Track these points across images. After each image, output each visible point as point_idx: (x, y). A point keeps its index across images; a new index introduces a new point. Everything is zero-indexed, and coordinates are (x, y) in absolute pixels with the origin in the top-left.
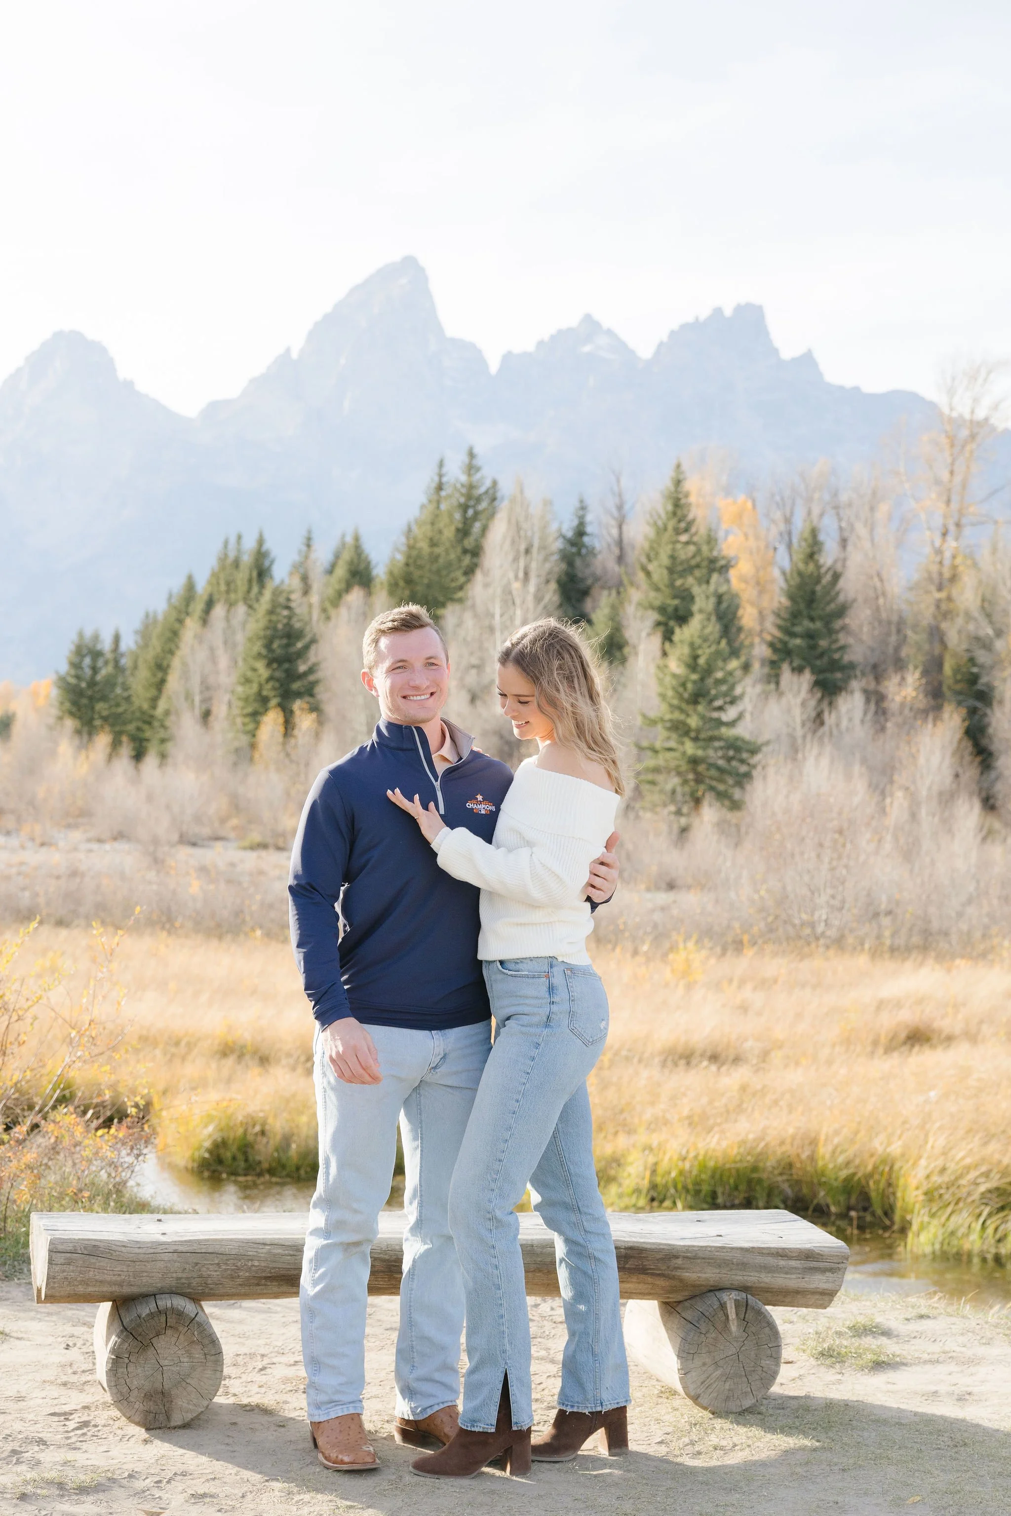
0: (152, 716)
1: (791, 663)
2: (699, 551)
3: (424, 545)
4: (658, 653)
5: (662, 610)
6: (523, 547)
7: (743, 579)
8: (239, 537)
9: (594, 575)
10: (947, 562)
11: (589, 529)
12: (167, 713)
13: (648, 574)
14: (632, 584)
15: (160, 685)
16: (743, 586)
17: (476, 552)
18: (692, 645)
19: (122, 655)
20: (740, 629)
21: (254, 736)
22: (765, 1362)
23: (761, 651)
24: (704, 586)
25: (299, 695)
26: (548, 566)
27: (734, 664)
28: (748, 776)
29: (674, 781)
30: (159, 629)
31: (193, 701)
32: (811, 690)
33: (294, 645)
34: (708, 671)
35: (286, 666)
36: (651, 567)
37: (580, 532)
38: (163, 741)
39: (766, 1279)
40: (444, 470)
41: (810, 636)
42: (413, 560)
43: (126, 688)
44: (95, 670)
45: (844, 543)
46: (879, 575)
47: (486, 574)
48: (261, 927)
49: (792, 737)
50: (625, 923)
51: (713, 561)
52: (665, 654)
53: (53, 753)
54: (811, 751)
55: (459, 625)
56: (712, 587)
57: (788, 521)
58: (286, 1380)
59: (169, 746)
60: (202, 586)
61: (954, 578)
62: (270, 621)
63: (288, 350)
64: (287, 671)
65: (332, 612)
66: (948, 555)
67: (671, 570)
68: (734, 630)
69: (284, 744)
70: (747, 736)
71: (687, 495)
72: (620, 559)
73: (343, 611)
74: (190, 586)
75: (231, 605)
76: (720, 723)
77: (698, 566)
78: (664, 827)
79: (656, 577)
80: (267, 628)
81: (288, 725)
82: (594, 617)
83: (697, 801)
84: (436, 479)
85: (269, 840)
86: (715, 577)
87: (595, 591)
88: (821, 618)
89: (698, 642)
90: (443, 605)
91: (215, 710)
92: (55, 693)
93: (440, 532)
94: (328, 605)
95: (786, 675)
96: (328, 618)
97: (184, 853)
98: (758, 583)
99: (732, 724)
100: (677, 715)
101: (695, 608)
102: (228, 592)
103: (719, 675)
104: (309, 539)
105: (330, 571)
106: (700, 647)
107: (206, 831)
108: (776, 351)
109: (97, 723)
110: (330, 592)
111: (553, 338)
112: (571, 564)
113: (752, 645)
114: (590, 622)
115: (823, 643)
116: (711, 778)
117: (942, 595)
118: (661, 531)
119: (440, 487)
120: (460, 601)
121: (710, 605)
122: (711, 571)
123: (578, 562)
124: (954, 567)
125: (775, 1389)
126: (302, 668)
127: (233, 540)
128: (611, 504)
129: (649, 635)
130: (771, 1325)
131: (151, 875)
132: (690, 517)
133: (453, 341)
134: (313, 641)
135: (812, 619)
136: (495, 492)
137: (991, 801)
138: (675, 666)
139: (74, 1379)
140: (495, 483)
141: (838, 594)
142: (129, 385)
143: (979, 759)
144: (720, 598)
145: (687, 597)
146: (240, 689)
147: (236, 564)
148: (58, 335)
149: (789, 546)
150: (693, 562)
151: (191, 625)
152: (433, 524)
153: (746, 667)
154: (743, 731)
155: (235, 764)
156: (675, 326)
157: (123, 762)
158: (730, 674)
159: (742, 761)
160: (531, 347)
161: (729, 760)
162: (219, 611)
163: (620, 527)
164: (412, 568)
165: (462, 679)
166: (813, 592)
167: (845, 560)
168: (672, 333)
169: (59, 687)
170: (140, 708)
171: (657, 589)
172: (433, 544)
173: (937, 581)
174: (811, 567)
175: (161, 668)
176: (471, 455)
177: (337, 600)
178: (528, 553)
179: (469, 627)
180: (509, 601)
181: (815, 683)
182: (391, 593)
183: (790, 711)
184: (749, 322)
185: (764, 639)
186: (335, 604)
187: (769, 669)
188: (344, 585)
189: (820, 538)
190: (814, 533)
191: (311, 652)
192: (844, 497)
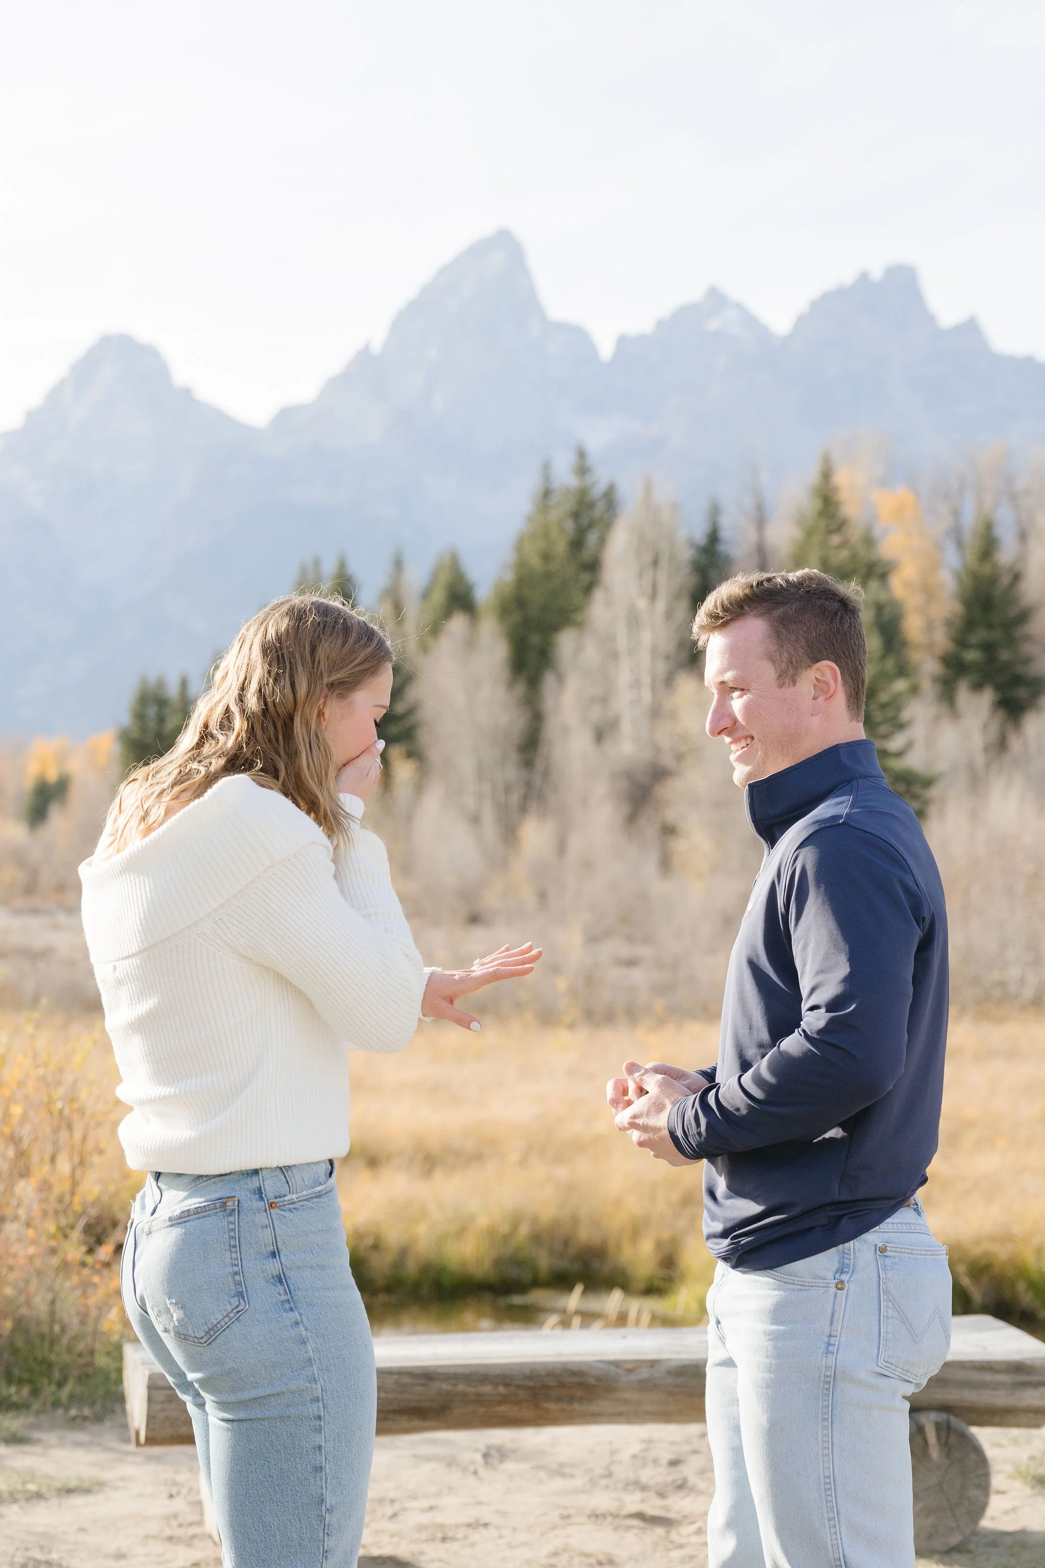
1: (969, 678)
2: (855, 554)
3: (536, 562)
6: (649, 558)
7: (907, 584)
8: (318, 562)
11: (725, 535)
16: (908, 592)
17: (593, 567)
20: (905, 643)
22: (974, 1493)
23: (931, 666)
25: (399, 740)
26: (679, 580)
27: (900, 685)
32: (992, 710)
37: (714, 538)
39: (971, 1397)
40: (551, 474)
41: (987, 648)
42: (524, 578)
44: (161, 719)
45: (1023, 536)
47: (608, 593)
49: (971, 767)
51: (871, 566)
54: (994, 785)
55: (579, 649)
56: (871, 596)
57: (956, 514)
58: (421, 1528)
63: (367, 344)
65: (432, 643)
68: (899, 644)
70: (920, 768)
71: (837, 490)
73: (444, 641)
76: (891, 755)
77: (853, 572)
84: (545, 483)
86: (874, 584)
88: (997, 626)
90: (561, 630)
92: (117, 748)
93: (552, 544)
95: (963, 694)
96: (428, 651)
98: (925, 588)
99: (899, 754)
103: (886, 697)
105: (426, 596)
108: (931, 319)
110: (428, 617)
111: (673, 313)
112: (704, 577)
113: (921, 660)
115: (1005, 655)
118: (810, 533)
120: (579, 623)
122: (870, 576)
123: (714, 575)
125: (986, 1523)
126: (403, 709)
128: (750, 501)
130: (977, 1450)
132: (840, 517)
133: (557, 323)
134: (413, 676)
135: (988, 627)
136: (614, 498)
139: (180, 1532)
140: (613, 487)
141: (1017, 596)
142: (186, 393)
144: (880, 608)
149: (960, 541)
153: (916, 687)
154: (914, 761)
158: (898, 695)
163: (762, 530)
164: (524, 589)
165: (585, 714)
167: (1022, 557)
168: (812, 302)
169: (120, 742)
172: (546, 559)
176: (582, 454)
177: (435, 630)
178: (655, 563)
179: (591, 653)
180: (634, 621)
181: (998, 703)
182: (500, 619)
183: (968, 735)
184: (901, 286)
185: (933, 653)
186: (435, 633)
187: (939, 690)
188: (443, 611)
189: (996, 534)
190: (988, 528)
191: (409, 692)
192: (1021, 485)
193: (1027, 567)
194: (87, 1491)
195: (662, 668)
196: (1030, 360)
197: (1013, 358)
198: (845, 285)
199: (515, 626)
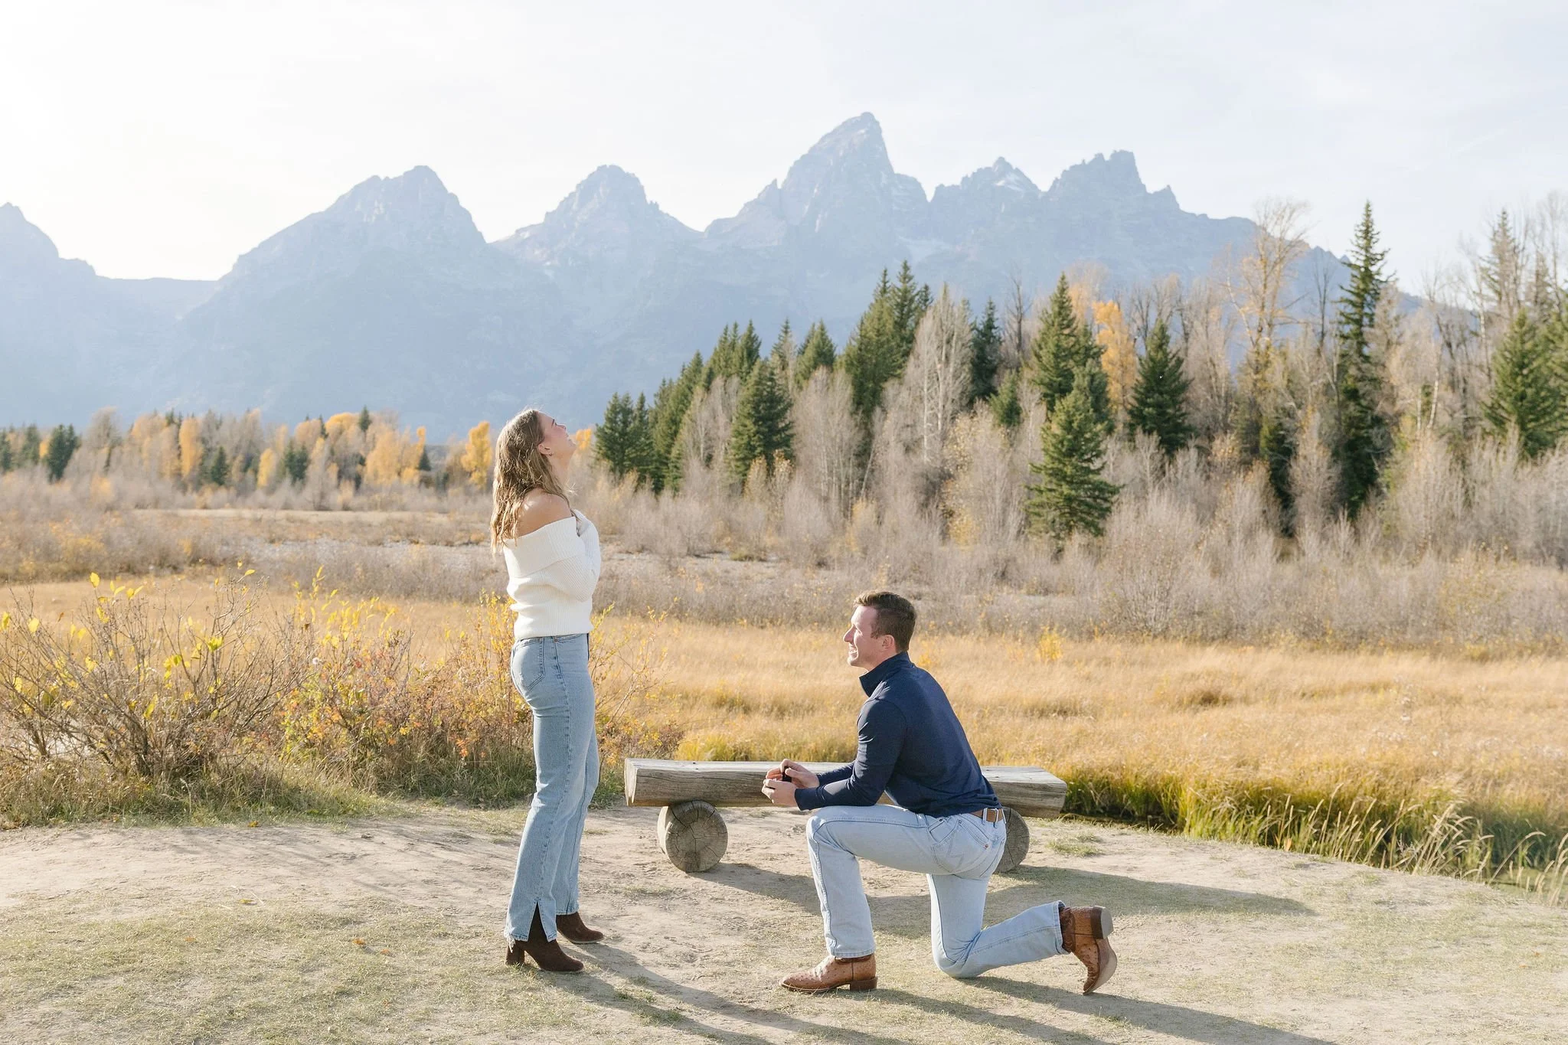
0: (667, 458)
1: (1144, 426)
2: (1077, 342)
3: (872, 334)
4: (1044, 418)
5: (1049, 385)
6: (945, 338)
7: (1111, 363)
8: (736, 326)
9: (999, 358)
10: (1262, 352)
11: (996, 324)
12: (679, 457)
13: (1039, 357)
14: (1027, 365)
15: (674, 435)
16: (1110, 367)
17: (911, 339)
18: (1068, 414)
19: (646, 413)
20: (1108, 401)
21: (745, 475)
23: (1122, 417)
24: (1082, 368)
25: (778, 445)
26: (964, 351)
27: (1099, 427)
28: (1108, 510)
29: (1053, 514)
30: (674, 393)
31: (698, 448)
32: (1158, 447)
33: (775, 408)
34: (1080, 432)
35: (770, 423)
36: (1041, 353)
37: (990, 326)
38: (676, 478)
40: (887, 279)
41: (1159, 406)
42: (865, 345)
43: (648, 437)
44: (625, 423)
45: (1186, 336)
46: (1211, 361)
47: (918, 358)
48: (747, 617)
49: (1143, 482)
50: (1009, 618)
51: (1088, 349)
52: (1049, 420)
53: (594, 486)
54: (1153, 495)
55: (897, 393)
56: (1087, 369)
57: (1145, 319)
59: (680, 482)
60: (706, 360)
61: (1267, 364)
62: (757, 389)
63: (775, 181)
64: (769, 427)
65: (804, 383)
66: (1263, 347)
67: (1056, 356)
68: (1102, 402)
69: (766, 482)
70: (1109, 481)
71: (1069, 300)
72: (1019, 347)
73: (811, 382)
74: (698, 362)
75: (729, 376)
76: (1088, 471)
77: (1077, 353)
78: (1045, 547)
79: (1044, 360)
80: (755, 395)
81: (770, 469)
82: (999, 389)
83: (1070, 528)
84: (882, 285)
85: (756, 555)
86: (1090, 361)
87: (1000, 370)
88: (1167, 393)
89: (1072, 411)
90: (886, 380)
91: (715, 455)
92: (595, 440)
93: (884, 326)
94: (800, 377)
95: (1140, 436)
96: (801, 388)
97: (691, 561)
98: (1122, 365)
99: (1097, 472)
100: (1056, 465)
101: (1074, 384)
102: (725, 366)
103: (1088, 436)
104: (787, 328)
105: (803, 351)
106: (1074, 415)
107: (707, 546)
108: (1142, 187)
109: (627, 463)
110: (803, 367)
111: (974, 174)
112: (982, 349)
113: (1116, 412)
114: (996, 393)
115: (1169, 411)
116: (1082, 512)
117: (1259, 376)
118: (1049, 326)
119: (884, 291)
120: (899, 377)
121: (1086, 383)
122: (1087, 356)
123: (988, 349)
124: (1267, 356)
126: (781, 425)
127: (730, 328)
128: (1013, 303)
129: (1037, 404)
131: (667, 578)
132: (1071, 317)
133: (899, 175)
134: (790, 405)
135: (1161, 394)
136: (926, 295)
137: (1290, 531)
138: (1056, 429)
140: (927, 288)
141: (1181, 374)
142: (655, 206)
143: (1279, 500)
144: (1093, 377)
145: (1069, 376)
146: (733, 440)
147: (733, 346)
148: (602, 169)
149: (1145, 338)
150: (1073, 350)
151: (699, 390)
152: (879, 319)
153: (1110, 430)
154: (1105, 477)
155: (730, 496)
156: (1067, 168)
157: (646, 495)
158: (1097, 435)
159: (1106, 500)
160: (958, 182)
161: (1095, 498)
162: (718, 382)
163: (1020, 322)
164: (864, 353)
165: (899, 435)
166: (1162, 373)
167: (1187, 349)
168: (1064, 172)
169: (598, 436)
170: (658, 452)
171: (1046, 370)
172: (879, 333)
173: (1254, 367)
174: (1160, 355)
175: (675, 422)
176: (906, 268)
177: (807, 375)
178: (948, 342)
179: (905, 396)
180: (934, 378)
181: (1161, 442)
182: (848, 371)
183: (1142, 462)
184: (1123, 165)
185: (1125, 407)
186: (806, 378)
187: (1127, 431)
188: (812, 363)
189: (1168, 333)
190: (1163, 329)
191: (788, 413)
192: (1186, 303)
193: (1186, 355)
195: (949, 407)
196: (1204, 216)
197: (1193, 215)
198: (1087, 162)
199: (856, 375)
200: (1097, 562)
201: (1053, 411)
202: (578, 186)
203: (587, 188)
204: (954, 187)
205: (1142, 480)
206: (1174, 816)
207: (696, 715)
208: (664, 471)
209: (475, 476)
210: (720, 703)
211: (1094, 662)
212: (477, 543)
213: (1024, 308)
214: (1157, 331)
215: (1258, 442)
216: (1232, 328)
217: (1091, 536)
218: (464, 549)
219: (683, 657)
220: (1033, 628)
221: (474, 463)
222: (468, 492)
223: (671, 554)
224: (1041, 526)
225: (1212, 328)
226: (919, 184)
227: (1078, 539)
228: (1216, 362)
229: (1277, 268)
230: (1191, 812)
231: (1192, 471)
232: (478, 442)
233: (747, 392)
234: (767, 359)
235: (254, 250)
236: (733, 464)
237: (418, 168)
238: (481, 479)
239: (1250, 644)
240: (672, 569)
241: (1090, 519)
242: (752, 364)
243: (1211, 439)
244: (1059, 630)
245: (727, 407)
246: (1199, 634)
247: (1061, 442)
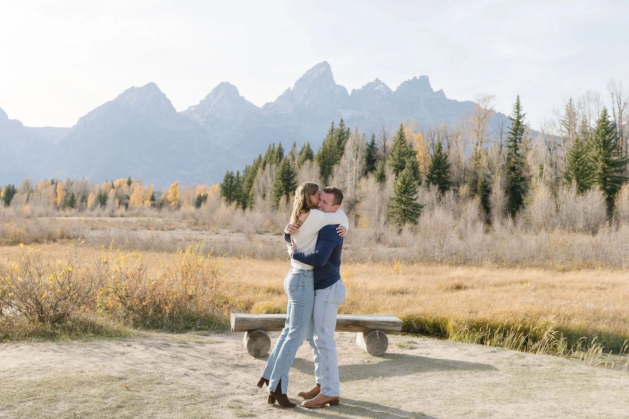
0: (248, 196)
1: (433, 182)
2: (407, 149)
3: (328, 147)
4: (395, 179)
5: (396, 166)
6: (356, 148)
7: (420, 158)
8: (274, 144)
9: (377, 156)
10: (478, 154)
11: (375, 143)
12: (253, 195)
13: (393, 156)
14: (388, 158)
15: (251, 187)
16: (420, 159)
17: (343, 149)
18: (404, 177)
19: (240, 178)
20: (419, 172)
21: (278, 202)
23: (424, 178)
24: (409, 159)
25: (291, 190)
26: (363, 153)
27: (416, 182)
28: (419, 214)
29: (398, 216)
30: (250, 171)
31: (260, 192)
32: (438, 190)
33: (290, 176)
34: (408, 184)
35: (288, 182)
36: (393, 154)
37: (373, 143)
38: (251, 203)
40: (334, 125)
41: (438, 174)
42: (325, 152)
43: (240, 187)
45: (449, 147)
46: (459, 156)
47: (346, 156)
48: (279, 257)
50: (381, 256)
51: (411, 152)
53: (219, 206)
54: (437, 208)
55: (338, 170)
56: (411, 160)
57: (433, 140)
59: (253, 205)
60: (263, 157)
61: (480, 157)
62: (283, 169)
63: (289, 88)
64: (288, 183)
65: (301, 166)
66: (478, 151)
67: (399, 155)
68: (417, 172)
69: (287, 205)
70: (420, 203)
71: (404, 133)
72: (384, 151)
73: (304, 166)
74: (260, 157)
75: (272, 163)
76: (412, 199)
77: (407, 154)
78: (395, 229)
79: (395, 157)
80: (282, 171)
81: (288, 199)
82: (377, 168)
83: (404, 221)
84: (332, 128)
86: (412, 157)
87: (377, 161)
88: (442, 168)
89: (405, 176)
90: (334, 165)
91: (267, 194)
92: (220, 189)
93: (333, 144)
94: (300, 164)
95: (431, 185)
96: (300, 168)
97: (257, 236)
98: (424, 158)
99: (415, 200)
100: (399, 197)
101: (406, 166)
102: (270, 160)
103: (411, 186)
104: (295, 145)
105: (301, 154)
106: (406, 178)
107: (264, 230)
108: (432, 89)
109: (232, 198)
110: (301, 160)
111: (367, 85)
112: (370, 152)
113: (422, 176)
114: (376, 169)
115: (443, 176)
116: (409, 215)
117: (477, 162)
118: (396, 143)
119: (333, 130)
120: (339, 163)
121: (410, 165)
122: (411, 155)
123: (372, 152)
124: (480, 154)
126: (292, 182)
127: (272, 146)
128: (382, 135)
129: (392, 173)
131: (248, 243)
132: (405, 139)
133: (338, 85)
134: (296, 175)
135: (439, 169)
136: (349, 132)
137: (489, 222)
138: (399, 183)
140: (349, 129)
141: (447, 161)
142: (243, 98)
143: (485, 210)
144: (413, 163)
145: (404, 162)
146: (274, 188)
147: (273, 152)
148: (222, 83)
149: (433, 148)
150: (405, 153)
151: (260, 169)
152: (331, 141)
153: (420, 184)
154: (418, 201)
155: (272, 210)
156: (403, 82)
157: (240, 210)
158: (415, 185)
159: (418, 210)
160: (360, 88)
161: (414, 210)
162: (268, 166)
163: (385, 142)
164: (325, 154)
166: (440, 161)
167: (449, 152)
168: (402, 84)
169: (221, 187)
170: (245, 193)
171: (395, 160)
172: (331, 147)
173: (475, 158)
174: (439, 154)
175: (251, 181)
176: (342, 121)
177: (302, 163)
178: (357, 150)
179: (341, 171)
180: (352, 164)
181: (440, 188)
182: (319, 161)
183: (432, 195)
184: (424, 82)
185: (426, 175)
186: (302, 164)
187: (427, 183)
188: (304, 158)
189: (442, 146)
190: (440, 144)
191: (295, 178)
192: (449, 134)
193: (449, 154)
194: (221, 343)
195: (358, 175)
196: (455, 101)
197: (451, 100)
198: (410, 80)
199: (322, 163)
200: (415, 235)
201: (398, 176)
202: (213, 90)
203: (216, 91)
204: (359, 90)
205: (432, 203)
206: (445, 332)
207: (260, 295)
208: (247, 201)
209: (173, 203)
210: (269, 291)
211: (414, 274)
212: (174, 229)
213: (386, 136)
214: (438, 145)
215: (477, 188)
216: (466, 144)
217: (413, 224)
218: (168, 232)
219: (254, 273)
220: (390, 260)
221: (172, 198)
222: (170, 210)
223: (249, 233)
224: (393, 221)
225: (459, 144)
226: (345, 89)
227: (408, 225)
228: (460, 157)
229: (483, 120)
230: (451, 331)
231: (451, 199)
232: (174, 190)
233: (279, 169)
234: (286, 157)
235: (86, 116)
236: (274, 197)
237: (150, 83)
238: (175, 204)
239: (475, 266)
240: (250, 239)
241: (412, 218)
242: (281, 159)
243: (459, 186)
244: (401, 261)
245: (271, 175)
246: (455, 262)
247: (401, 188)
